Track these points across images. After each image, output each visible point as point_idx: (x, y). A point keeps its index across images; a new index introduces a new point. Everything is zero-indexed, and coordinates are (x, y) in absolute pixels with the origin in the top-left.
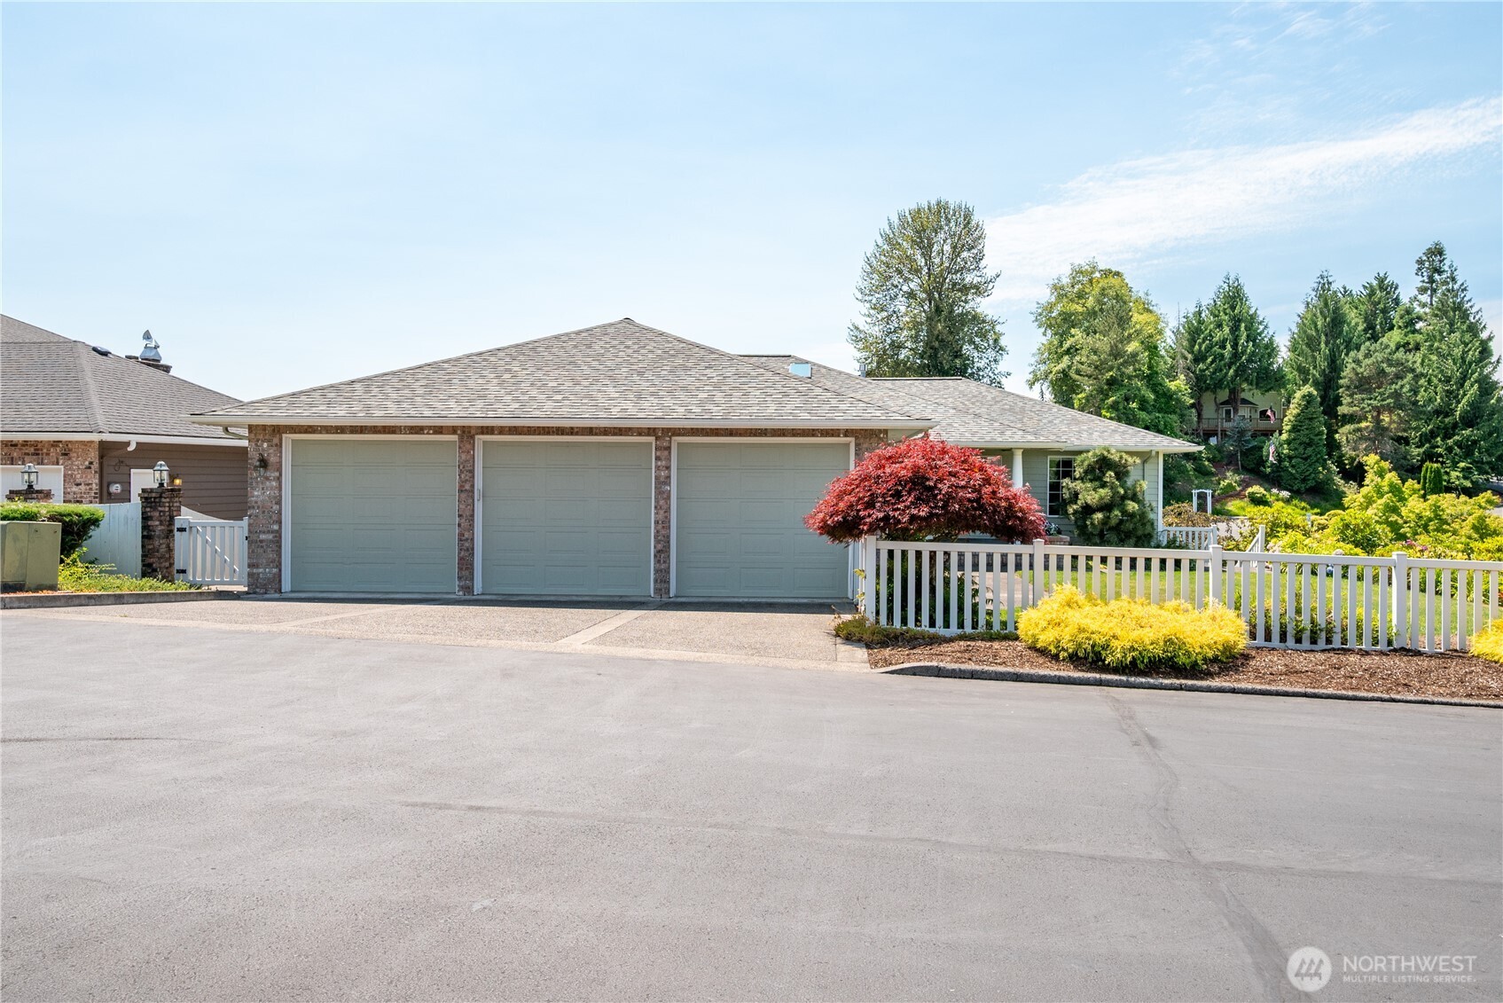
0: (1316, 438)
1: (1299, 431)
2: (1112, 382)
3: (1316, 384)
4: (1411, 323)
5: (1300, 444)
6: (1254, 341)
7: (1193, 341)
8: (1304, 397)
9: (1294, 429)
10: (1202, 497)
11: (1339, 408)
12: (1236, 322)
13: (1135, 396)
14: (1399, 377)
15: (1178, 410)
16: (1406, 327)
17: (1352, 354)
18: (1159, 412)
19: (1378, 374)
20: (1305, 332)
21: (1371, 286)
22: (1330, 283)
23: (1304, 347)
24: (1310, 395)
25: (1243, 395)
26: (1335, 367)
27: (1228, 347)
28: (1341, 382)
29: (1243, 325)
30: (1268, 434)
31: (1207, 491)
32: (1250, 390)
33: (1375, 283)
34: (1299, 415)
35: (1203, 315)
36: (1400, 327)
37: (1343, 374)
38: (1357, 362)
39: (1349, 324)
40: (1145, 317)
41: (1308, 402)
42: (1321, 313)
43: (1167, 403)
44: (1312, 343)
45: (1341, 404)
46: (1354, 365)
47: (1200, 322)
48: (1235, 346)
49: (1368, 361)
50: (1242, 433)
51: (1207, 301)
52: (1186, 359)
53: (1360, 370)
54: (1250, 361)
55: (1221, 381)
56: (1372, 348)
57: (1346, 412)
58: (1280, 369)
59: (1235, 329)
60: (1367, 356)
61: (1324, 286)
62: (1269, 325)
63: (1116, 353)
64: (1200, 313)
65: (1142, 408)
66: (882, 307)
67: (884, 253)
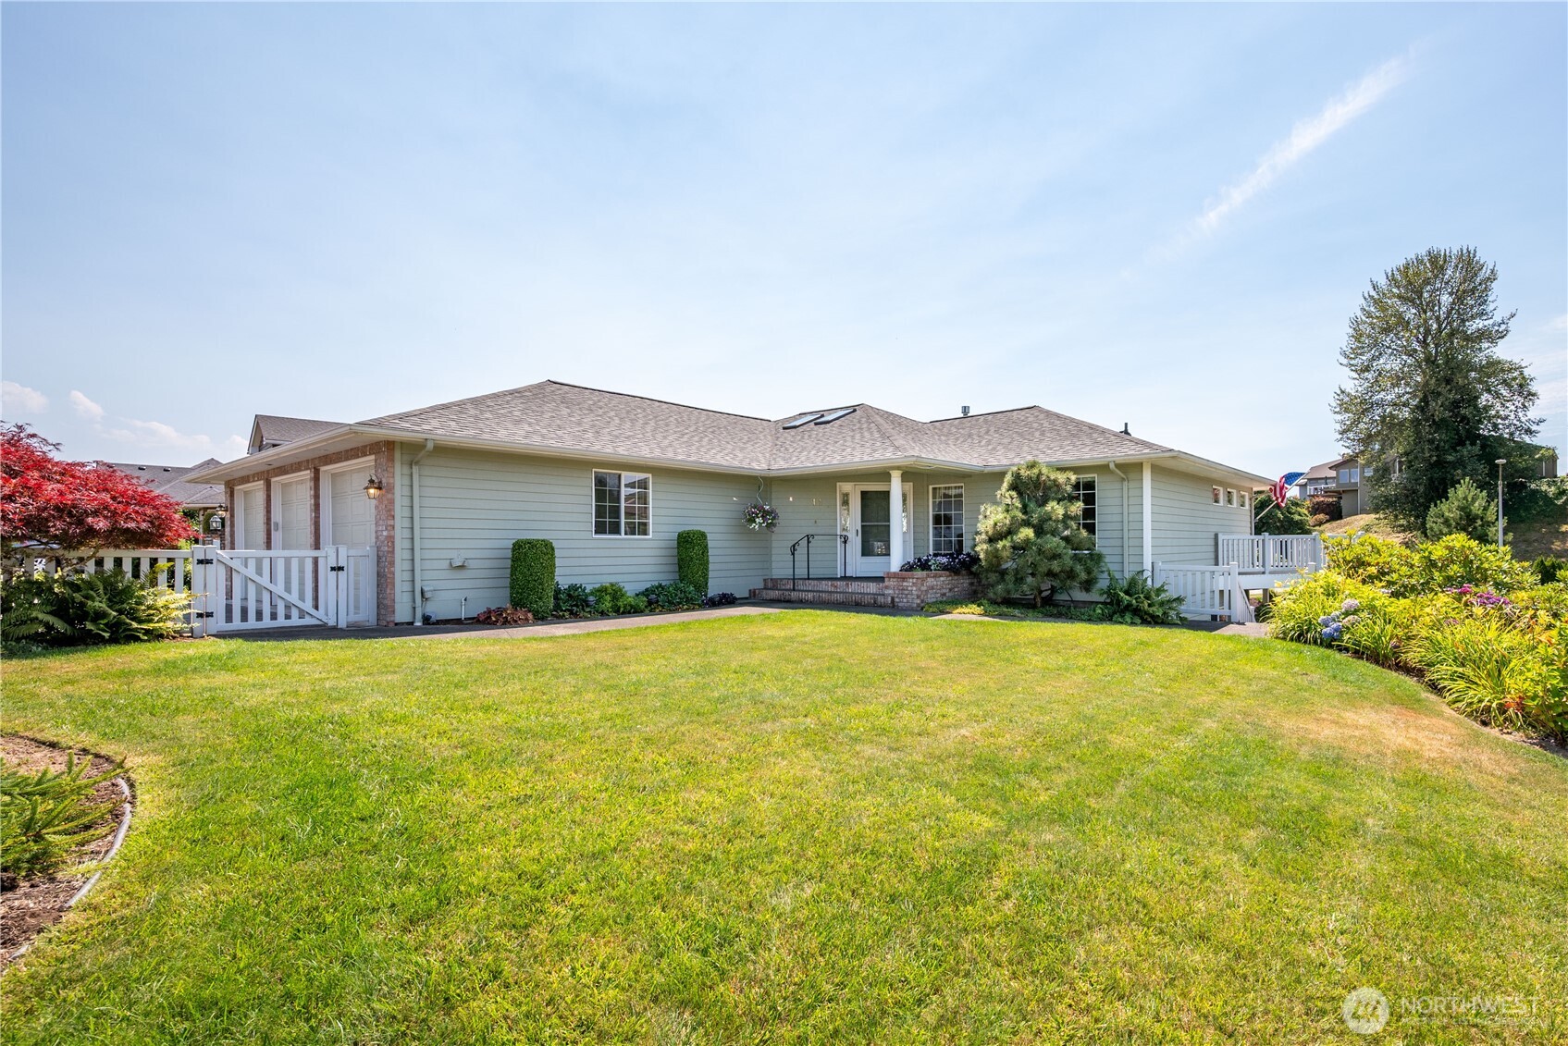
66: (1367, 369)
67: (1369, 315)
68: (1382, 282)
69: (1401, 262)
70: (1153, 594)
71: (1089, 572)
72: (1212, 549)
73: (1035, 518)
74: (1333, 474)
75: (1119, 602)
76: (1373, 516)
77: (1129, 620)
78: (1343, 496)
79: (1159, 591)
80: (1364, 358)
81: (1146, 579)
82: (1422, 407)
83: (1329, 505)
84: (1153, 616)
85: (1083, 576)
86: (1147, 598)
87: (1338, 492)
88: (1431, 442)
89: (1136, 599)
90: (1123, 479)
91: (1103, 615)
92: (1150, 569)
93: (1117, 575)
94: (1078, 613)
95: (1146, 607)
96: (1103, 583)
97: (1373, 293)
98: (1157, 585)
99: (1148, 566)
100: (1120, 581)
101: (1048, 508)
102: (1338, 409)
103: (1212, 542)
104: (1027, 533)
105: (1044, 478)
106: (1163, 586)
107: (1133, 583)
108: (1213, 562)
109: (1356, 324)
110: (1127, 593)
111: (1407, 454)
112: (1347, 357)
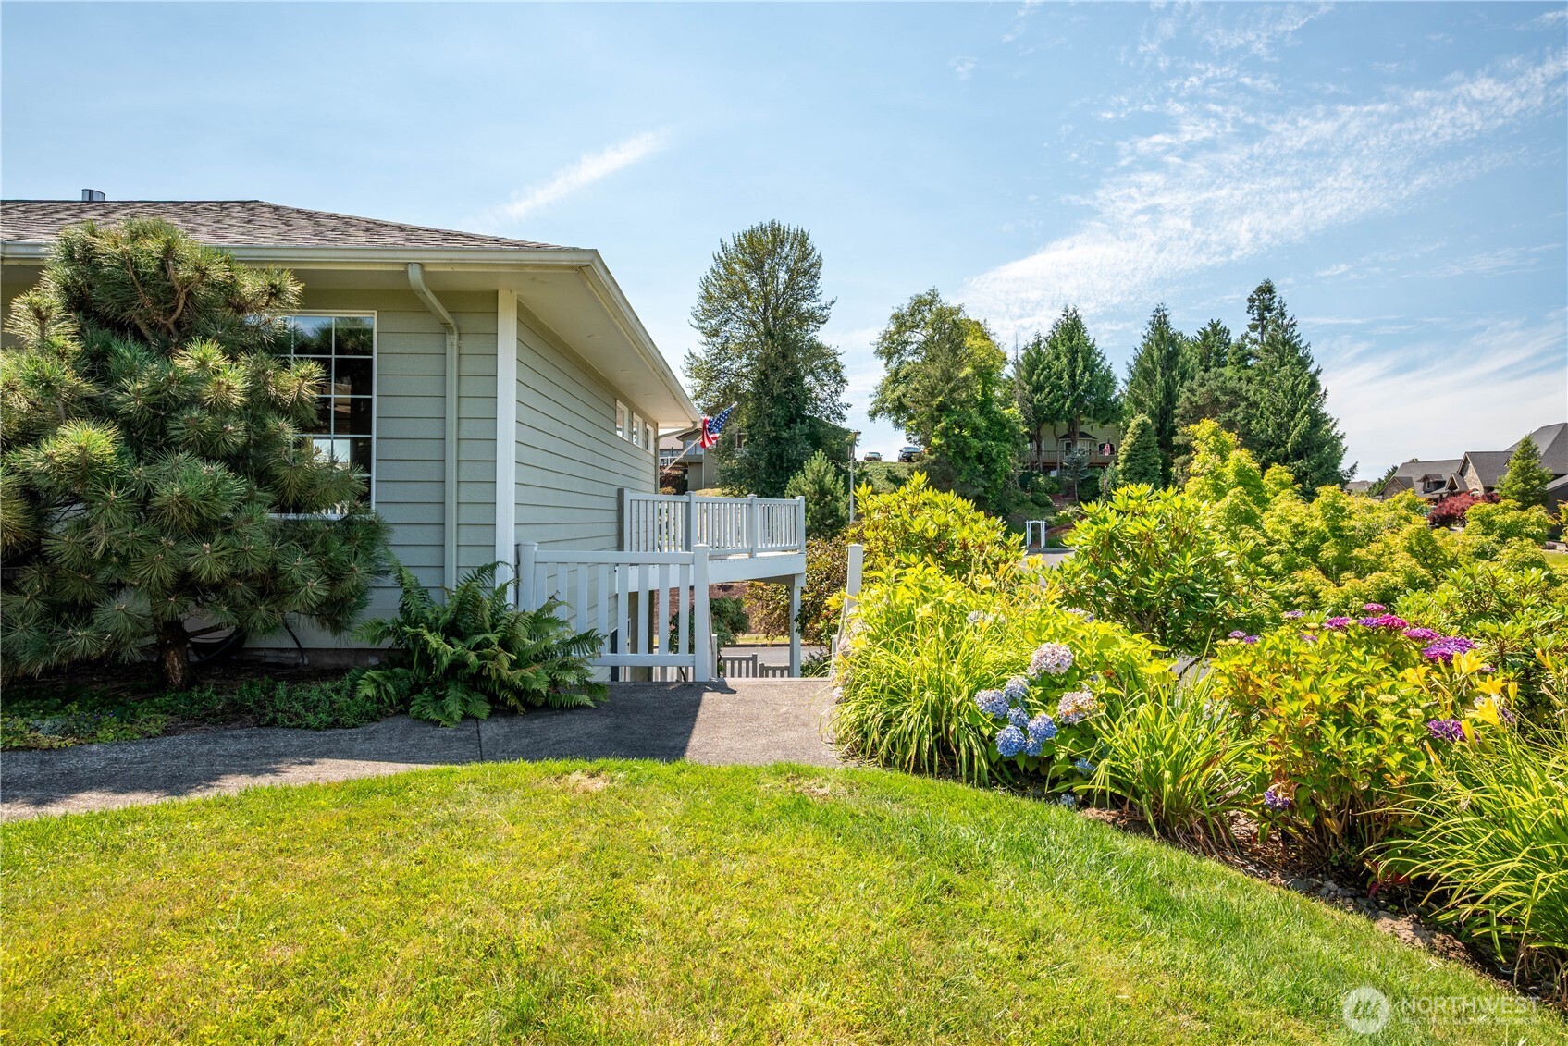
0: (1151, 468)
1: (1133, 460)
2: (942, 408)
3: (1152, 415)
4: (1244, 359)
5: (1136, 474)
6: (1092, 372)
7: (1031, 373)
8: (1139, 425)
9: (1129, 459)
10: (1035, 528)
11: (1174, 438)
12: (1074, 352)
13: (967, 423)
14: (1232, 406)
15: (1011, 439)
16: (1238, 363)
17: (1187, 383)
18: (993, 440)
19: (1212, 403)
20: (1142, 365)
21: (1205, 331)
22: (1165, 316)
23: (1141, 380)
24: (1144, 423)
25: (1082, 428)
26: (1170, 397)
27: (1066, 377)
28: (1176, 411)
29: (1080, 355)
30: (1103, 466)
31: (1041, 522)
32: (1089, 423)
33: (1209, 329)
34: (1133, 444)
35: (1042, 346)
36: (1232, 363)
37: (1177, 404)
38: (1192, 391)
39: (1183, 356)
40: (978, 343)
41: (1143, 431)
42: (1157, 345)
43: (1002, 430)
44: (1148, 375)
45: (1176, 434)
46: (1188, 394)
47: (1039, 352)
48: (1072, 376)
49: (1203, 390)
50: (1079, 463)
51: (1046, 332)
52: (1024, 389)
53: (1194, 399)
54: (1088, 391)
55: (1058, 411)
56: (1206, 377)
57: (1181, 442)
58: (1117, 399)
59: (1073, 361)
60: (1202, 385)
61: (1160, 323)
62: (1107, 357)
63: (948, 377)
64: (1039, 344)
65: (974, 436)
66: (715, 333)
67: (719, 277)
68: (731, 245)
69: (747, 228)
70: (522, 631)
71: (334, 575)
72: (613, 517)
73: (133, 391)
74: (679, 445)
75: (428, 659)
76: (718, 491)
77: (455, 708)
78: (689, 469)
79: (540, 621)
80: (713, 322)
81: (504, 588)
82: (762, 381)
83: (676, 477)
84: (520, 693)
85: (315, 588)
86: (506, 644)
87: (684, 465)
88: (770, 416)
89: (478, 647)
90: (446, 329)
91: (379, 700)
92: (512, 561)
93: (426, 579)
94: (298, 706)
95: (505, 673)
96: (383, 604)
97: (722, 255)
98: (531, 606)
99: (505, 552)
100: (433, 594)
101: (186, 362)
102: (688, 373)
103: (613, 504)
104: (95, 439)
105: (184, 272)
106: (549, 608)
107: (468, 603)
108: (613, 541)
109: (706, 284)
110: (452, 631)
111: (749, 427)
112: (697, 318)
